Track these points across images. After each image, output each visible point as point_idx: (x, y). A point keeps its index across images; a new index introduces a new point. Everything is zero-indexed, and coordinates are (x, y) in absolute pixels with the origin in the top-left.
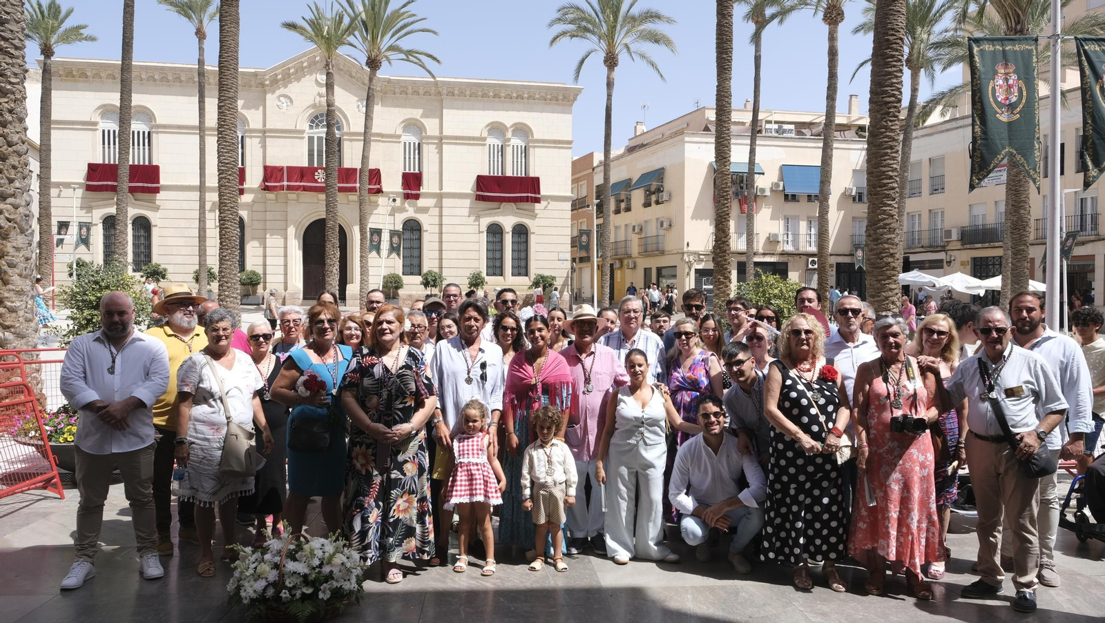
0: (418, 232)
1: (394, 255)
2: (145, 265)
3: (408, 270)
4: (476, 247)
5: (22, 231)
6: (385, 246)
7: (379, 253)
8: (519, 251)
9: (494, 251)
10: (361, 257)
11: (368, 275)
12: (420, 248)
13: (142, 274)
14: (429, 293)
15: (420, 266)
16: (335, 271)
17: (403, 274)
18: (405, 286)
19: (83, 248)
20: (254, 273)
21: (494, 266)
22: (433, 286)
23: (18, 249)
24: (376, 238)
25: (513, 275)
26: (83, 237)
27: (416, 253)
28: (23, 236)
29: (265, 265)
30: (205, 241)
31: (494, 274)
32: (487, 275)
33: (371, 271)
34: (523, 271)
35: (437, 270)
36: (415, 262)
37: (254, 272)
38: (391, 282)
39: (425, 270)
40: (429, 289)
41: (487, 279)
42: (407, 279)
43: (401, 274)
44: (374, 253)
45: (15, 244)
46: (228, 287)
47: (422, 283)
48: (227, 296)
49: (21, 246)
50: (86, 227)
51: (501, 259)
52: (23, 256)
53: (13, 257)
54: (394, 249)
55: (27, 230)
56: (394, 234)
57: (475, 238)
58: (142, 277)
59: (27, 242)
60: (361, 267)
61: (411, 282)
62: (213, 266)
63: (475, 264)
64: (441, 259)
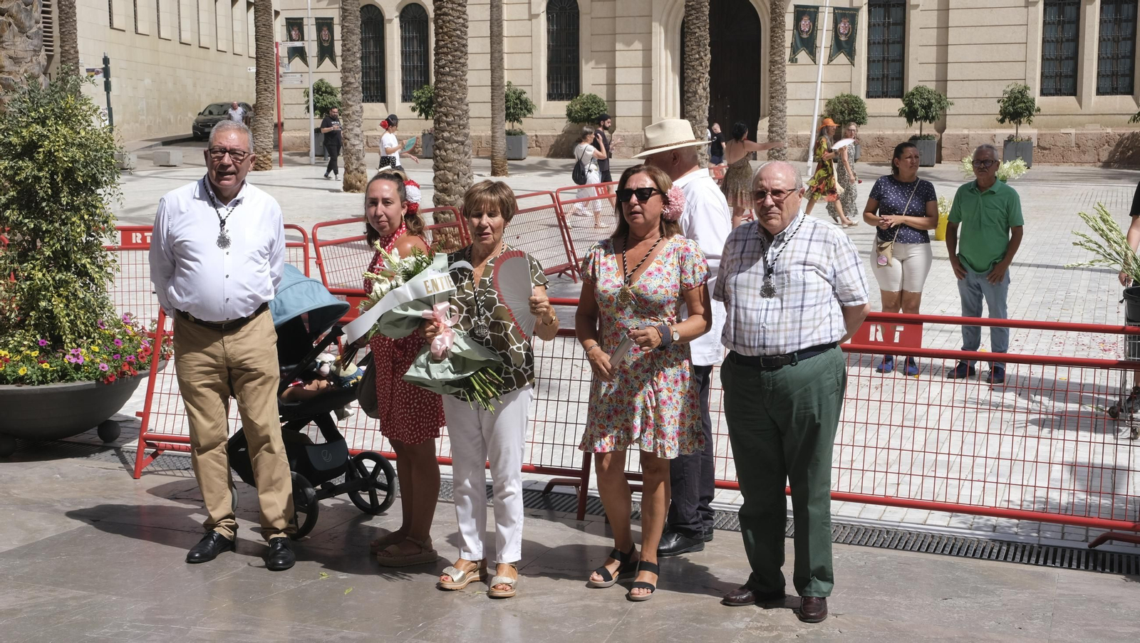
0: (899, 10)
1: (842, 58)
2: (421, 88)
3: (878, 86)
4: (1019, 35)
5: (22, 30)
6: (824, 40)
7: (812, 52)
8: (1116, 41)
9: (1059, 42)
10: (773, 63)
11: (783, 100)
12: (902, 41)
13: (413, 104)
14: (918, 132)
15: (901, 77)
16: (700, 91)
17: (869, 95)
18: (869, 120)
19: (327, 60)
20: (594, 99)
21: (1060, 76)
22: (926, 118)
23: (16, 60)
24: (805, 24)
25: (1099, 92)
26: (326, 45)
27: (894, 51)
28: (24, 38)
29: (611, 84)
30: (500, 43)
31: (1058, 92)
32: (1043, 93)
33: (791, 90)
34: (1122, 82)
35: (932, 86)
36: (892, 70)
37: (595, 97)
38: (842, 113)
39: (911, 85)
40: (916, 124)
41: (1040, 101)
42: (874, 106)
43: (863, 96)
44: (803, 56)
45: (11, 53)
46: (449, 124)
47: (902, 113)
48: (448, 140)
49: (21, 54)
50: (324, 24)
51: (1075, 58)
52: (26, 71)
53: (10, 73)
54: (844, 46)
55: (31, 28)
56: (844, 16)
57: (1018, 16)
58: (414, 109)
59: (32, 48)
60: (772, 84)
61: (884, 111)
62: (524, 89)
63: (1016, 71)
64: (943, 63)
